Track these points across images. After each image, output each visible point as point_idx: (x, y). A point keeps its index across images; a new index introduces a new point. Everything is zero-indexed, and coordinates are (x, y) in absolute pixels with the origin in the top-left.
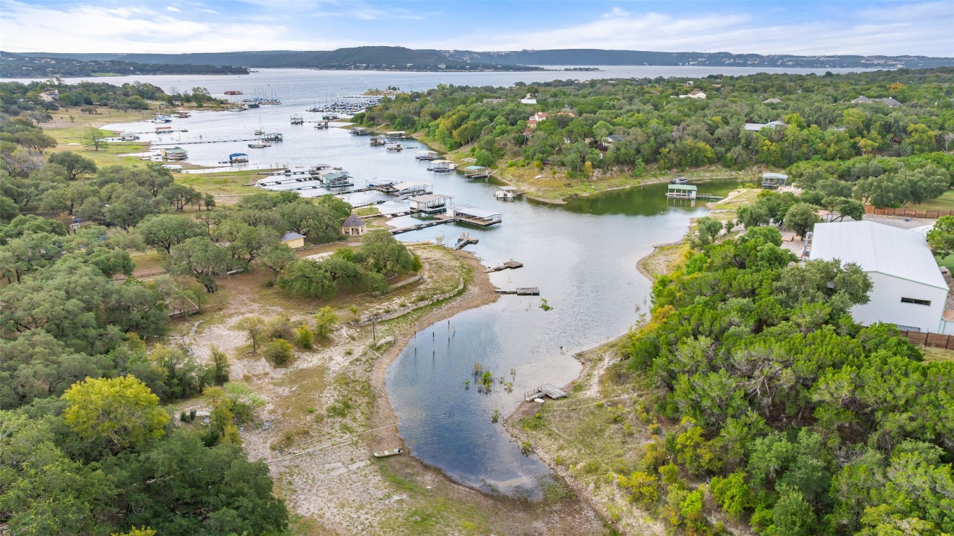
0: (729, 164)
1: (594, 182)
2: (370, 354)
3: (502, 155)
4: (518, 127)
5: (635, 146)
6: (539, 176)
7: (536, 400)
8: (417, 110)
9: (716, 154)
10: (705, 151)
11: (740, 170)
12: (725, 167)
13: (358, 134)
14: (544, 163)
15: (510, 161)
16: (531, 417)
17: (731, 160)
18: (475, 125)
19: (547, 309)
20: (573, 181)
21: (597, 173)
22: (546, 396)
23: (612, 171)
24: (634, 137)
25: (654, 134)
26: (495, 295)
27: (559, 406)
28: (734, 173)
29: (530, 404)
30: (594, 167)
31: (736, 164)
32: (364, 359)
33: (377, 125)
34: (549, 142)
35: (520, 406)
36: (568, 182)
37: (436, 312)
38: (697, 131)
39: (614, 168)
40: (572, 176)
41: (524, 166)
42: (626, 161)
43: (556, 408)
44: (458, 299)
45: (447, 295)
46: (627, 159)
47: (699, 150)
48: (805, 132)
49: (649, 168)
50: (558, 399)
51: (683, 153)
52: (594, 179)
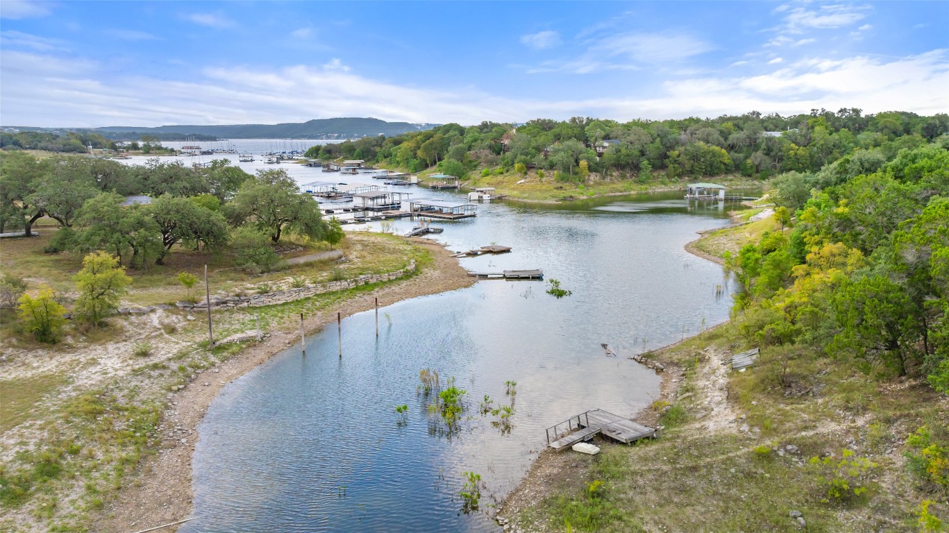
0: (750, 171)
1: (592, 186)
2: (197, 358)
3: (475, 166)
4: (495, 134)
5: (638, 146)
6: (523, 181)
7: (575, 447)
8: (380, 142)
9: (733, 160)
10: (721, 156)
11: (764, 179)
12: (745, 176)
13: (311, 165)
14: (529, 167)
15: (484, 171)
16: (571, 492)
17: (752, 167)
18: (442, 139)
19: (560, 294)
20: (566, 185)
21: (594, 177)
22: (601, 437)
23: (611, 176)
24: (636, 137)
25: (658, 135)
26: (467, 279)
27: (645, 459)
28: (756, 182)
29: (564, 457)
30: (591, 169)
31: (757, 172)
32: (174, 366)
33: (334, 158)
34: (534, 144)
35: (537, 465)
36: (559, 185)
37: (360, 298)
38: (708, 135)
39: (614, 174)
40: (562, 179)
41: (502, 173)
42: (628, 164)
43: (636, 467)
44: (404, 283)
45: (385, 277)
46: (630, 161)
47: (714, 154)
48: (835, 136)
49: (655, 174)
50: (633, 442)
51: (695, 157)
52: (592, 183)
